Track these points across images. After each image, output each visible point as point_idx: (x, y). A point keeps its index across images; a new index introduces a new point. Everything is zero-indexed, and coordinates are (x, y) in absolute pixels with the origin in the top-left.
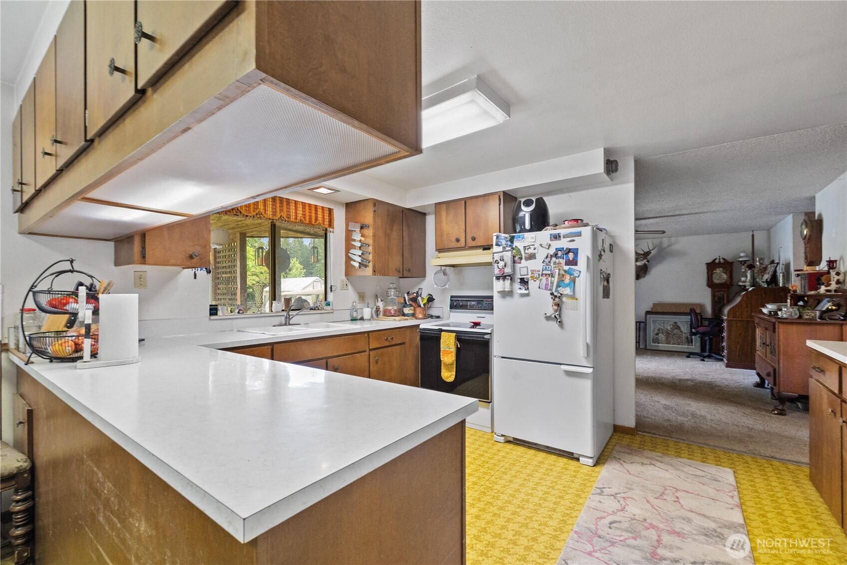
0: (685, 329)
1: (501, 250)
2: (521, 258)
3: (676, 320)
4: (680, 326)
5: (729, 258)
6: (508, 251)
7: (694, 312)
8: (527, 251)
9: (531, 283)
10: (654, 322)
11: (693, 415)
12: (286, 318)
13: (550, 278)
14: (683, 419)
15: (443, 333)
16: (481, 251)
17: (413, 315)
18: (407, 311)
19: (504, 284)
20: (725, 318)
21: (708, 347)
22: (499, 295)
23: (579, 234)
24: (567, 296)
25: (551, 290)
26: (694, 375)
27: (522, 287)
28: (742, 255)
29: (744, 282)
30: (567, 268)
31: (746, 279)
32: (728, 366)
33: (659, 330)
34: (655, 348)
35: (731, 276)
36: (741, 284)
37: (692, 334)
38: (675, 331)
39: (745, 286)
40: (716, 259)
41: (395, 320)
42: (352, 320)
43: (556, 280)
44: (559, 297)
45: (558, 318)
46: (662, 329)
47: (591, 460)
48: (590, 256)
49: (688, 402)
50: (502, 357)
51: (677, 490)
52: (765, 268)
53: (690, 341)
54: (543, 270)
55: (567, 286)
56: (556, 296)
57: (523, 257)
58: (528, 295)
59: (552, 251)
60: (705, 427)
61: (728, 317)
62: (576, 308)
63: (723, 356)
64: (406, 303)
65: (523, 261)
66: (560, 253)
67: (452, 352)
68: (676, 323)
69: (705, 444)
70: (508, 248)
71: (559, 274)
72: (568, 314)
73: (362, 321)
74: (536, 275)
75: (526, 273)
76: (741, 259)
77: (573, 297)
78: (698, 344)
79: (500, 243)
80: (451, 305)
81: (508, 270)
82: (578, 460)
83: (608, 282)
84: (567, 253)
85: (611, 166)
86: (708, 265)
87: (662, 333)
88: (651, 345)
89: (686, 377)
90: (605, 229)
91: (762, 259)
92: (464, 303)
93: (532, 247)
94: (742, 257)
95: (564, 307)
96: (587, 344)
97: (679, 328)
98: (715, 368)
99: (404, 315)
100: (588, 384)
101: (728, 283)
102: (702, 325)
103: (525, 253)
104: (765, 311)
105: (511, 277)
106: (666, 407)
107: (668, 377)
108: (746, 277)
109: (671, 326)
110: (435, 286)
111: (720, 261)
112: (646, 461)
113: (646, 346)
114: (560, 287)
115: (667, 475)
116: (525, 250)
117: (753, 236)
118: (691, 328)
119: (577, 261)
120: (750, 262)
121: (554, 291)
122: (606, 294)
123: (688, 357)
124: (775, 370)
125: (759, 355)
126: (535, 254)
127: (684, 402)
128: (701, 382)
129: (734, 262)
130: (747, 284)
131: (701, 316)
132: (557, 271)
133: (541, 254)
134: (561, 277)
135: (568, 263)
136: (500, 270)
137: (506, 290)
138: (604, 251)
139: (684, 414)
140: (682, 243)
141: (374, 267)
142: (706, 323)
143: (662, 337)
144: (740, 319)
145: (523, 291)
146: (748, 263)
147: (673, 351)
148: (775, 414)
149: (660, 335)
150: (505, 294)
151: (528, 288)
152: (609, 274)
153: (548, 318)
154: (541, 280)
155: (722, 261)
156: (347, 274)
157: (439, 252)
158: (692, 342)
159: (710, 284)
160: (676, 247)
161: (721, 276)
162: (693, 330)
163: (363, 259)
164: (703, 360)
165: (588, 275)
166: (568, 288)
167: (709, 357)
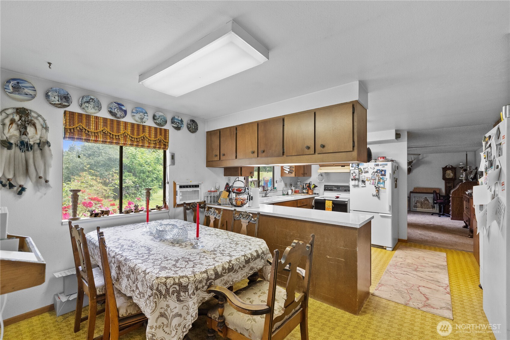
0: (431, 201)
1: (354, 169)
2: (362, 173)
3: (426, 196)
4: (428, 199)
5: (454, 165)
6: (357, 169)
7: (435, 192)
8: (365, 170)
9: (366, 182)
10: (414, 197)
11: (432, 237)
12: (265, 194)
13: (374, 181)
14: (428, 238)
15: (326, 201)
16: (340, 167)
17: (307, 193)
18: (304, 191)
19: (355, 182)
20: (451, 196)
21: (442, 210)
22: (353, 186)
23: (387, 165)
24: (381, 187)
25: (375, 185)
26: (434, 223)
27: (362, 183)
28: (461, 164)
29: (462, 177)
30: (381, 177)
31: (463, 176)
32: (452, 219)
33: (417, 201)
34: (415, 211)
35: (455, 174)
36: (460, 179)
37: (434, 203)
38: (426, 202)
39: (462, 180)
40: (447, 166)
41: (302, 195)
42: (283, 195)
43: (377, 181)
44: (378, 188)
45: (378, 196)
46: (419, 201)
47: (391, 249)
48: (391, 173)
49: (430, 233)
50: (354, 211)
51: (424, 257)
52: (472, 172)
53: (433, 207)
54: (371, 177)
55: (381, 184)
56: (377, 187)
57: (363, 172)
58: (365, 187)
59: (375, 170)
60: (437, 241)
61: (452, 195)
62: (385, 192)
63: (450, 215)
64: (304, 188)
65: (363, 173)
66: (378, 171)
67: (330, 208)
68: (426, 198)
69: (436, 246)
70: (356, 168)
71: (378, 179)
72: (382, 194)
73: (287, 195)
74: (369, 179)
75: (364, 178)
76: (460, 166)
77: (384, 188)
78: (438, 209)
79: (353, 166)
80: (324, 189)
81: (357, 177)
82: (386, 249)
83: (397, 182)
84: (382, 172)
85: (398, 136)
86: (443, 169)
87: (419, 203)
88: (413, 209)
89: (430, 223)
90: (395, 160)
91: (470, 167)
92: (331, 188)
93: (367, 168)
94: (461, 165)
95: (380, 191)
96: (390, 206)
97: (428, 200)
98: (445, 220)
99: (303, 193)
100: (389, 221)
101: (453, 178)
102: (440, 199)
103: (364, 171)
104: (467, 193)
105: (358, 180)
106: (420, 234)
107: (422, 223)
108: (463, 175)
109: (424, 199)
110: (318, 181)
111: (449, 167)
112: (412, 250)
113: (410, 209)
114: (379, 184)
115: (420, 254)
116: (364, 169)
117: (467, 154)
118: (434, 200)
119: (385, 175)
120: (465, 168)
121: (376, 185)
122: (396, 187)
123: (432, 215)
124: (469, 219)
125: (465, 213)
126: (368, 171)
127: (429, 233)
128: (438, 226)
129: (456, 168)
130: (463, 179)
131: (439, 195)
132: (377, 178)
133: (371, 171)
134: (379, 180)
135: (382, 175)
136: (354, 177)
137: (356, 184)
138: (396, 171)
139: (428, 237)
140: (430, 157)
141: (295, 173)
142: (442, 198)
143: (419, 205)
144: (458, 196)
145: (363, 185)
146: (464, 168)
147: (424, 212)
148: (469, 237)
149: (417, 204)
150: (355, 186)
151: (365, 184)
152: (397, 178)
153: (374, 196)
154: (371, 181)
155: (450, 167)
156: (282, 176)
157: (320, 167)
158: (434, 208)
159: (444, 178)
160: (426, 159)
161: (450, 174)
162: (435, 202)
163: (290, 170)
164: (440, 216)
165: (390, 180)
166: (382, 185)
167: (443, 215)
